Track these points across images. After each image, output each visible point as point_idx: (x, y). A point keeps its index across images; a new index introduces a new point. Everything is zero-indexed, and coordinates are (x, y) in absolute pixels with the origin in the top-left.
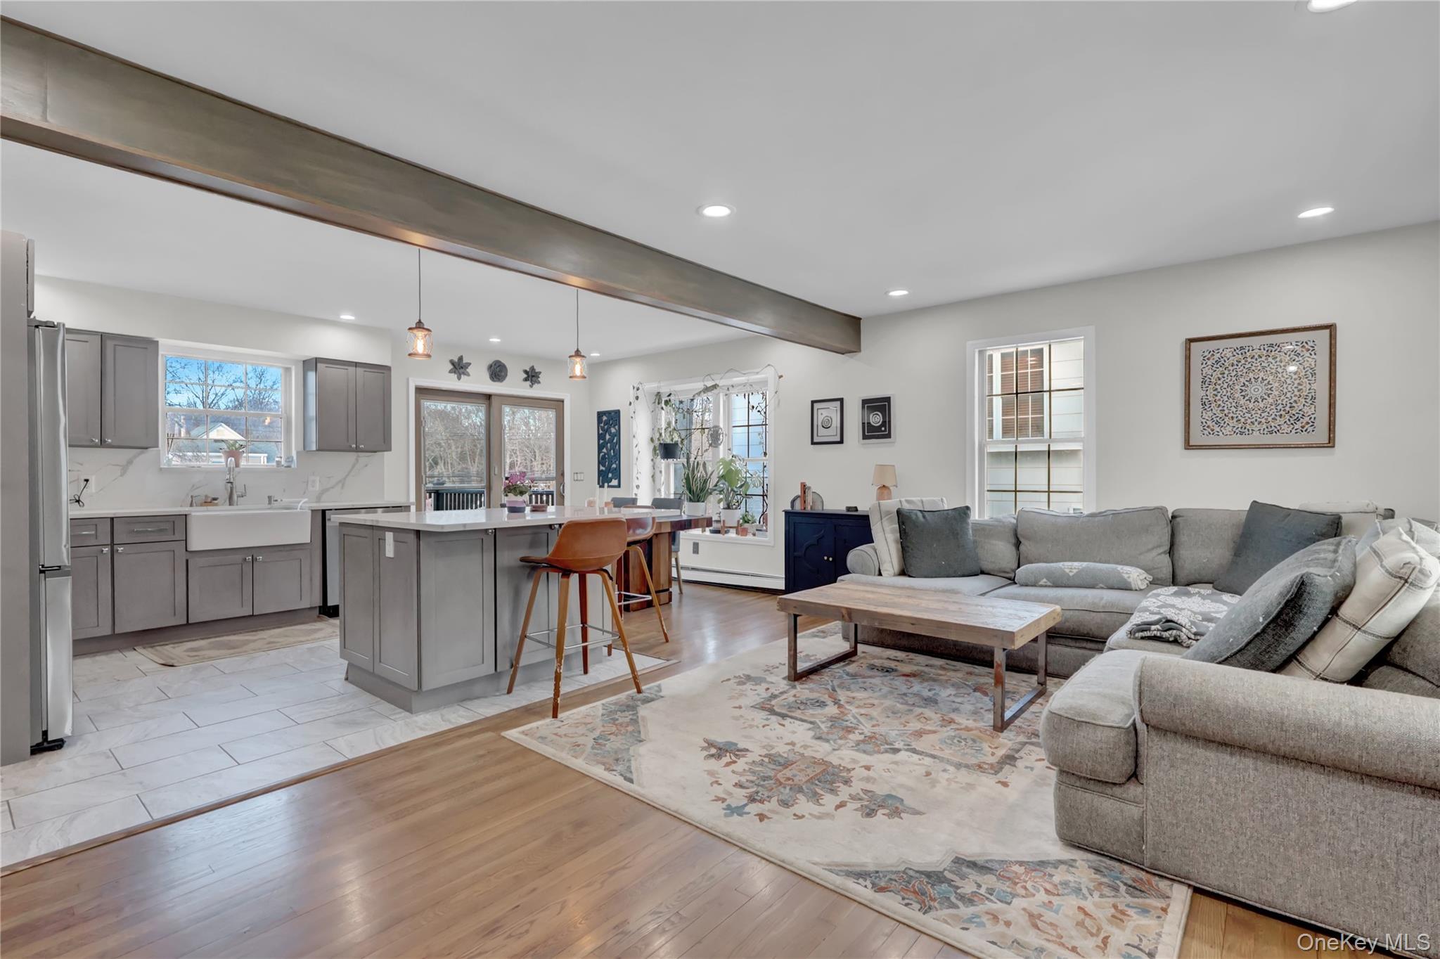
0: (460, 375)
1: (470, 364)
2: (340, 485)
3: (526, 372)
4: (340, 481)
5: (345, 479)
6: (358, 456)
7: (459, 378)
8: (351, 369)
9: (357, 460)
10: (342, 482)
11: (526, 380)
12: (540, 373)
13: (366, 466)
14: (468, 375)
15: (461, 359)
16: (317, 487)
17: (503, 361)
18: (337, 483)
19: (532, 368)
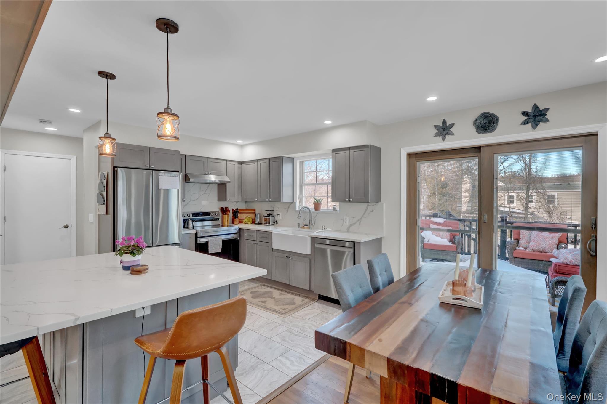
0: (445, 136)
1: (454, 124)
2: (358, 222)
3: (525, 114)
4: (359, 220)
5: (361, 219)
6: (368, 205)
7: (444, 139)
8: (347, 152)
9: (367, 207)
10: (360, 221)
11: (525, 123)
12: (548, 109)
13: (372, 211)
14: (453, 134)
15: (444, 122)
16: (348, 223)
17: (492, 111)
18: (357, 221)
19: (536, 107)
